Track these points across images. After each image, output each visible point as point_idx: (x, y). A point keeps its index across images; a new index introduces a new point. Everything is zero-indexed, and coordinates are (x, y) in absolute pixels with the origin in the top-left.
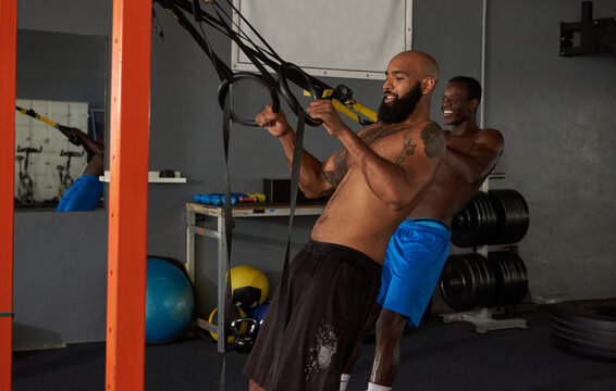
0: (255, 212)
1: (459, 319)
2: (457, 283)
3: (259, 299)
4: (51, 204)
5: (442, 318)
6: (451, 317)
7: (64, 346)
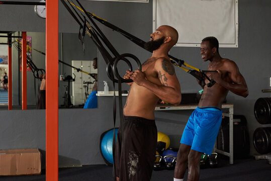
0: (161, 108)
1: (264, 158)
2: (260, 141)
3: (165, 147)
4: (81, 106)
5: (255, 157)
6: (259, 157)
7: (81, 166)
